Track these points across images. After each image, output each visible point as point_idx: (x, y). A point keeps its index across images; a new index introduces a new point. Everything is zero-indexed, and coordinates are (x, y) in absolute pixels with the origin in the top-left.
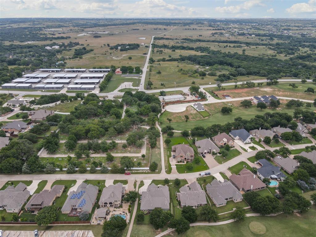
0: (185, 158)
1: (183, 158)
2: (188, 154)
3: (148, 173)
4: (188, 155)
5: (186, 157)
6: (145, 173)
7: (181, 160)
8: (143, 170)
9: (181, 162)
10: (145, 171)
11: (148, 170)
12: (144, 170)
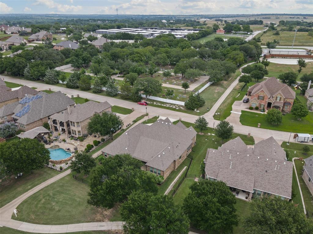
0: (269, 105)
1: (264, 103)
2: (279, 96)
3: (180, 110)
4: (278, 99)
5: (272, 101)
6: (174, 110)
7: (258, 105)
8: (172, 104)
9: (257, 109)
10: (174, 107)
11: (182, 106)
12: (175, 105)
